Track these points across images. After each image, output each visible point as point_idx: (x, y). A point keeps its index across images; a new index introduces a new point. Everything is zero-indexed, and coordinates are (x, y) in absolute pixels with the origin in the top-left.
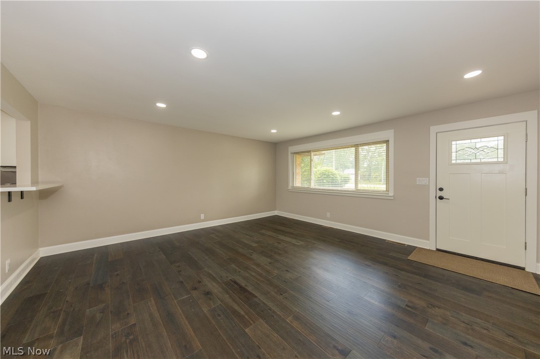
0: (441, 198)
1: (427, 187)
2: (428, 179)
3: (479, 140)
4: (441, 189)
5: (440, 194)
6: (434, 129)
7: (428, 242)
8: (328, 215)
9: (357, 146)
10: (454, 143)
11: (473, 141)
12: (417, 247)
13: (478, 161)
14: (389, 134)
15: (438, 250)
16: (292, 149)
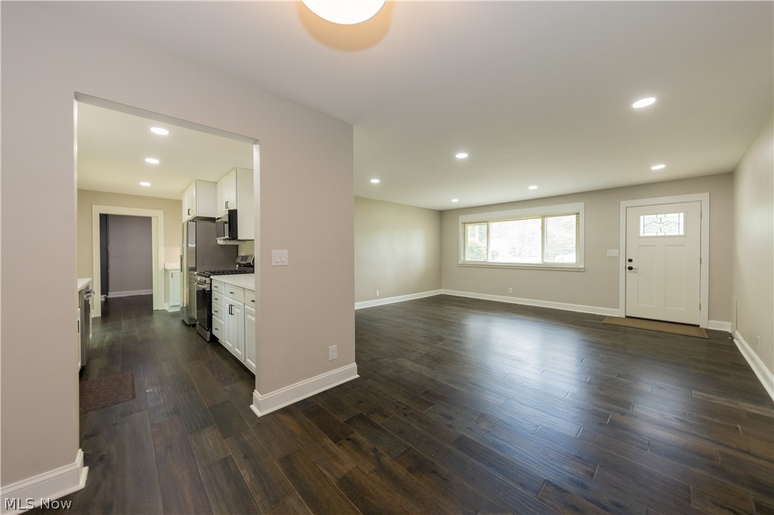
0: (630, 268)
1: (617, 258)
2: (618, 251)
3: (664, 215)
4: (630, 261)
5: (629, 264)
6: (623, 204)
7: (618, 310)
8: (510, 290)
9: (543, 217)
10: (642, 217)
11: (659, 216)
12: (606, 316)
13: (663, 234)
14: (579, 206)
15: (627, 317)
16: (462, 218)
